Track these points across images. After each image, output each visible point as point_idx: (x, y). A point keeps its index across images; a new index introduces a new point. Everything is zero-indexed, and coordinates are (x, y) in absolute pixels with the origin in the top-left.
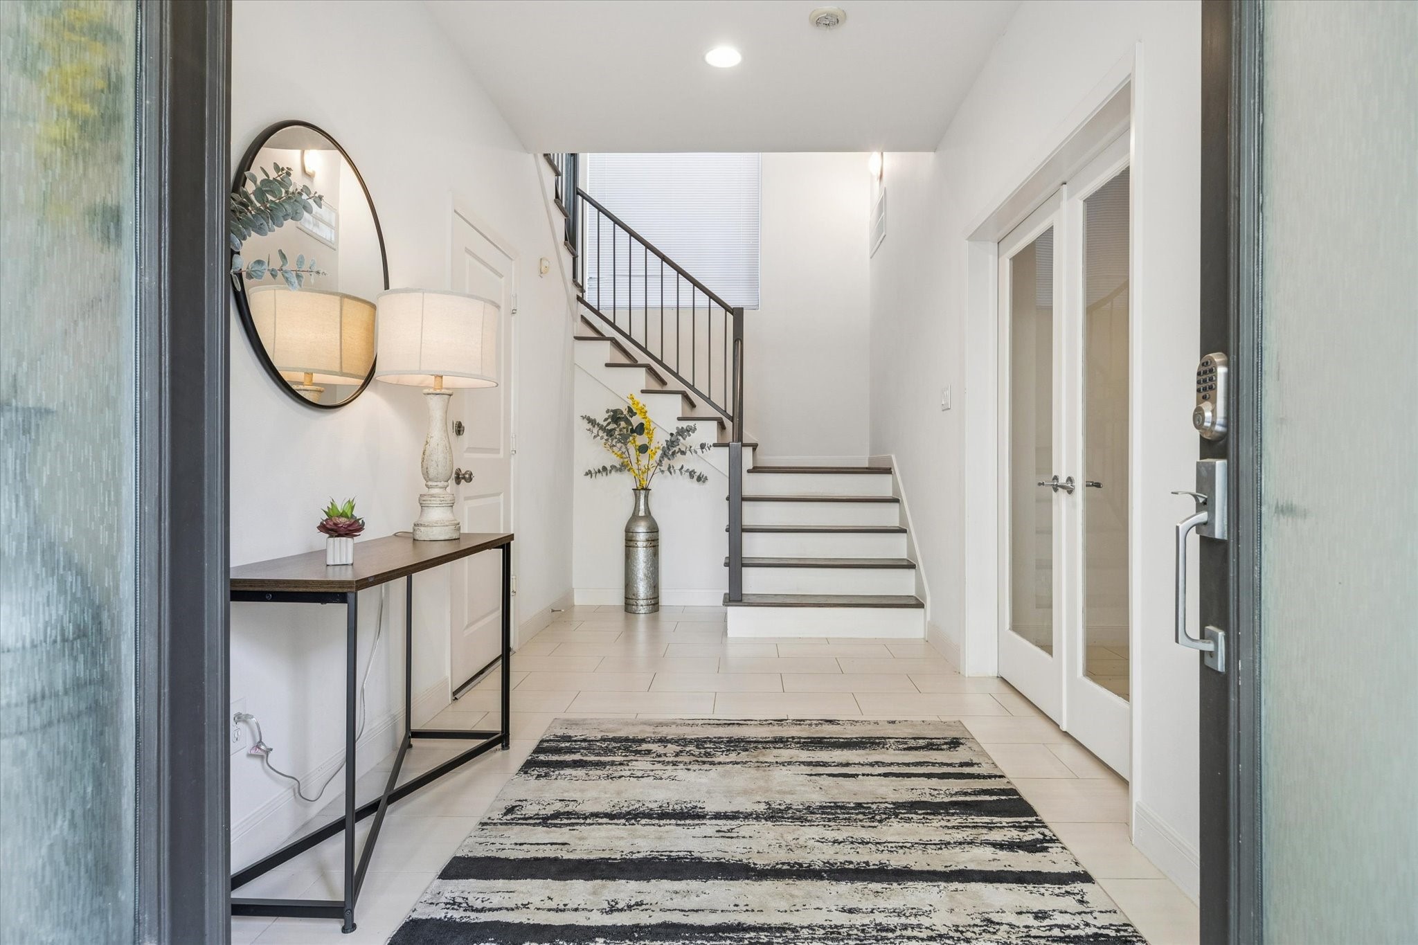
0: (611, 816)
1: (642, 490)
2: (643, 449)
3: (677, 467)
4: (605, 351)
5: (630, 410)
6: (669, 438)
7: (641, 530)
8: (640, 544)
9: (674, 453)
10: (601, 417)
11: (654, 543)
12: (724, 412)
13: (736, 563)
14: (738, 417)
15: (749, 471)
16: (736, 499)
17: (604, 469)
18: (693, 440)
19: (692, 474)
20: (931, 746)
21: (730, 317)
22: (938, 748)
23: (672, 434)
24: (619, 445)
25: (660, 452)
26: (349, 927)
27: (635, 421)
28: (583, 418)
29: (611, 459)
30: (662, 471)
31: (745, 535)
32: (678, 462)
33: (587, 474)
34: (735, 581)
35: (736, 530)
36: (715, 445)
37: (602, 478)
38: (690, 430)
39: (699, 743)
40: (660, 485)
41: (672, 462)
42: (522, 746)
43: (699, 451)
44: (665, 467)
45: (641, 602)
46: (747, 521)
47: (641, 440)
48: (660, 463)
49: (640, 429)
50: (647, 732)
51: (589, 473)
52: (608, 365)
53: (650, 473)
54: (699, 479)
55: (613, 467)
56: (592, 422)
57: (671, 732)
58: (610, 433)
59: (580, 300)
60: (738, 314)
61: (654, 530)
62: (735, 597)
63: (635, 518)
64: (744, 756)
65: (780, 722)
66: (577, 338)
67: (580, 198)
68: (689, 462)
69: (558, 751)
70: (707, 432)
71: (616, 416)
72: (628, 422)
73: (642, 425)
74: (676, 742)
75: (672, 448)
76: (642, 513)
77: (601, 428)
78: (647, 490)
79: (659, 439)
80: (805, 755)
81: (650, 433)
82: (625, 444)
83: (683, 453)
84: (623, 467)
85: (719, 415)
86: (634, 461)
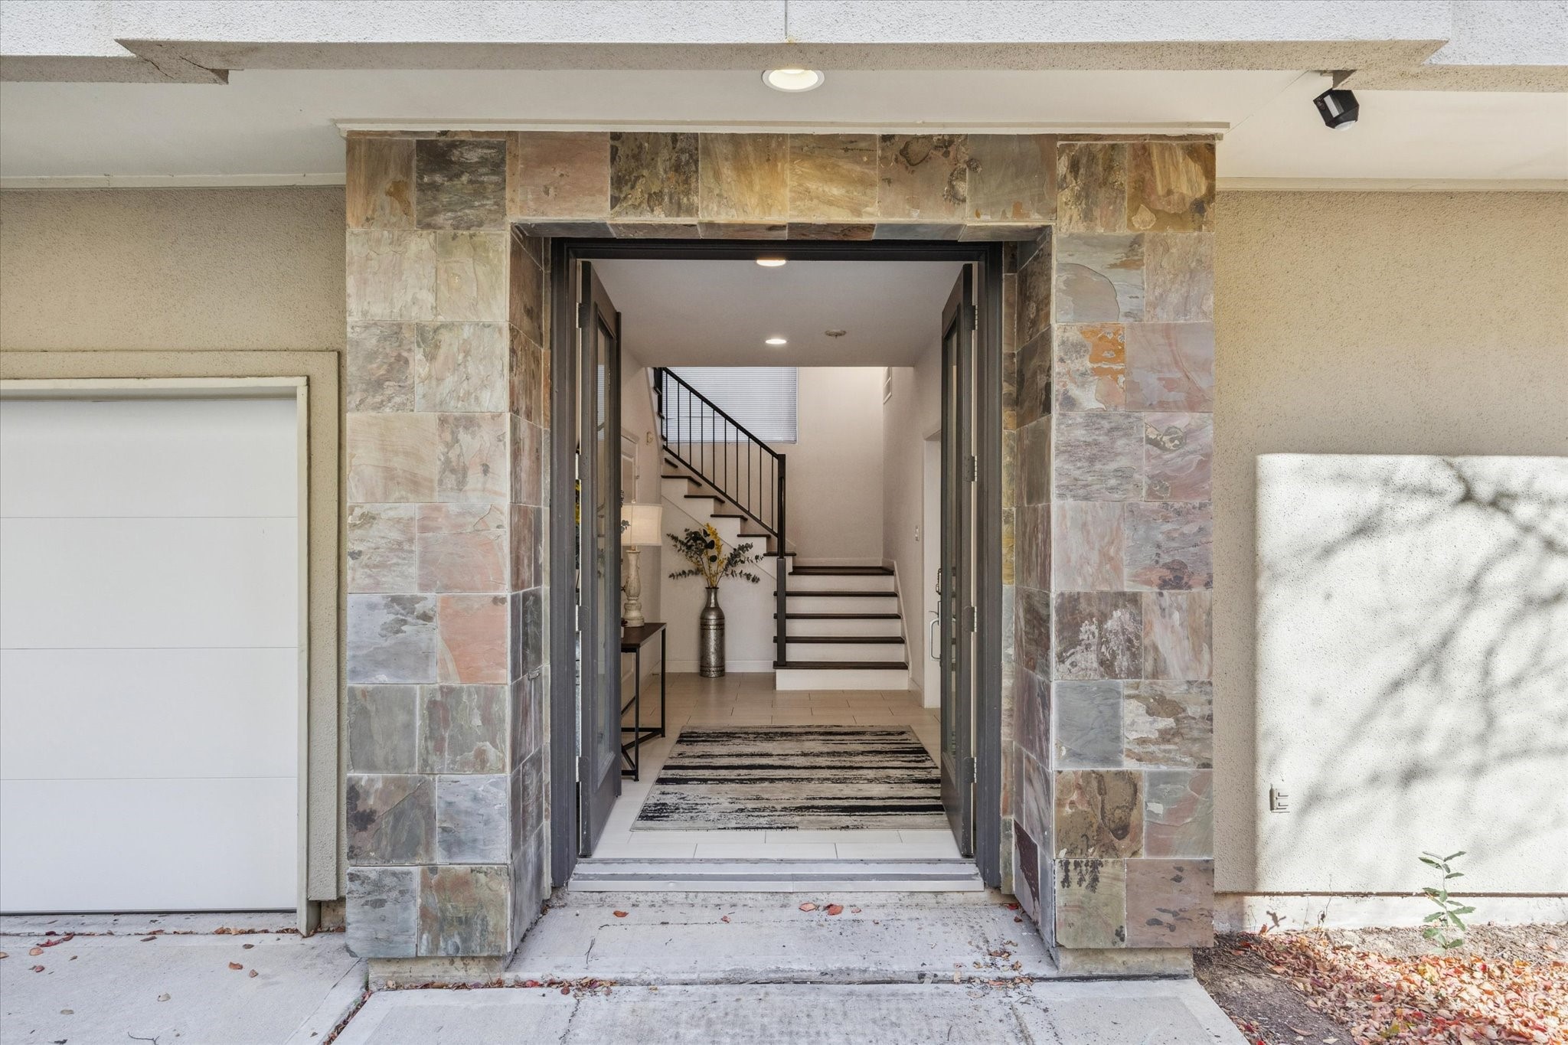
0: (729, 756)
1: (712, 589)
2: (713, 559)
3: (738, 572)
4: (684, 486)
5: (705, 532)
6: (732, 552)
7: (712, 618)
8: (712, 627)
9: (736, 562)
10: (682, 536)
11: (721, 626)
12: (771, 531)
13: (782, 640)
14: (781, 535)
15: (790, 574)
16: (782, 594)
17: (684, 572)
18: (750, 554)
19: (748, 576)
20: (889, 734)
21: (776, 461)
22: (893, 735)
23: (735, 549)
24: (696, 556)
25: (726, 562)
26: (637, 780)
27: (708, 540)
28: (668, 535)
29: (688, 565)
30: (727, 575)
31: (788, 621)
32: (738, 568)
33: (670, 576)
34: (781, 652)
35: (782, 617)
36: (765, 555)
37: (682, 581)
38: (748, 547)
39: (766, 734)
40: (726, 585)
41: (734, 569)
42: (673, 732)
43: (754, 561)
44: (729, 572)
45: (713, 669)
46: (789, 610)
47: (712, 552)
48: (726, 569)
49: (711, 545)
50: (737, 730)
51: (672, 576)
52: (686, 497)
53: (718, 577)
54: (753, 580)
55: (690, 571)
56: (675, 538)
57: (750, 730)
58: (689, 548)
59: (666, 448)
60: (781, 459)
61: (721, 618)
62: (781, 663)
63: (707, 609)
64: (790, 738)
65: (809, 726)
66: (663, 477)
67: (664, 373)
68: (747, 568)
69: (691, 737)
70: (760, 545)
71: (695, 537)
72: (704, 541)
73: (713, 542)
74: (754, 733)
75: (735, 558)
76: (712, 606)
77: (682, 543)
78: (716, 588)
79: (726, 552)
80: (822, 737)
81: (719, 549)
82: (700, 555)
83: (743, 562)
84: (698, 571)
85: (768, 533)
86: (706, 567)
